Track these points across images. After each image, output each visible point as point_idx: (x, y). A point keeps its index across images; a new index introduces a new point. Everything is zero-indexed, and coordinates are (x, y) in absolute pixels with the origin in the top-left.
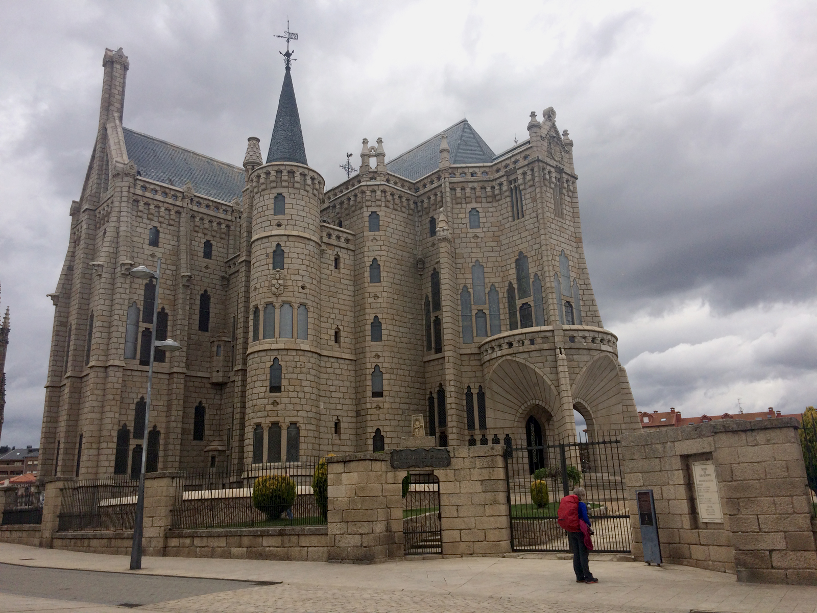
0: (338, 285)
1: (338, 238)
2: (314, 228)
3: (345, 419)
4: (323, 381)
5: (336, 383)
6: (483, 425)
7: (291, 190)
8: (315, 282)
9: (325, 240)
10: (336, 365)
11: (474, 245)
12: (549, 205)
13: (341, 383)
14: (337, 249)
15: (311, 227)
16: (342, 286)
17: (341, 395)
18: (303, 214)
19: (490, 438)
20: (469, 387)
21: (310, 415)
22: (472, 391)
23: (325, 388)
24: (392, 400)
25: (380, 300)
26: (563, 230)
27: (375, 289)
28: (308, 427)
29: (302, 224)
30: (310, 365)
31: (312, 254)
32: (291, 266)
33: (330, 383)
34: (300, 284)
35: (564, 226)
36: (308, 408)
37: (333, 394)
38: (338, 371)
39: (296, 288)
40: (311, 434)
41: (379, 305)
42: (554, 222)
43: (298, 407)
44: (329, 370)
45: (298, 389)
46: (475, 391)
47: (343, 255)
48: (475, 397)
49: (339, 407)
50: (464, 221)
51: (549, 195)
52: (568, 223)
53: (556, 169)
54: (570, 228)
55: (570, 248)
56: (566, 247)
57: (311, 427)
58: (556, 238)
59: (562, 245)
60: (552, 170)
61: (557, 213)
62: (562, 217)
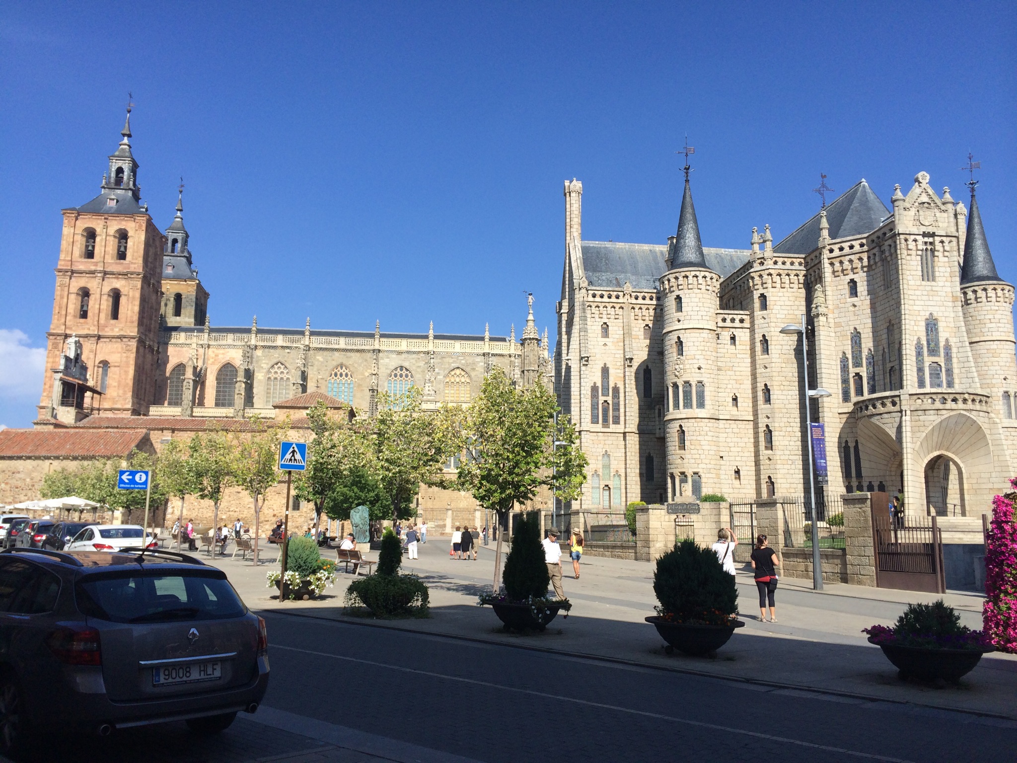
0: (734, 360)
1: (733, 320)
2: (708, 318)
3: (744, 468)
4: (721, 439)
5: (736, 440)
6: (859, 475)
7: (686, 291)
8: (710, 362)
9: (721, 324)
10: (735, 426)
11: (851, 314)
12: (914, 273)
13: (739, 440)
14: (733, 330)
15: (704, 318)
16: (738, 360)
17: (740, 449)
18: (698, 309)
19: (865, 484)
20: (847, 442)
21: (709, 466)
22: (849, 444)
23: (725, 444)
24: (781, 453)
25: (768, 370)
26: (932, 293)
27: (765, 361)
28: (708, 475)
29: (696, 317)
30: (707, 429)
31: (707, 340)
32: (688, 353)
33: (729, 440)
34: (697, 366)
35: (934, 289)
36: (707, 461)
37: (732, 449)
38: (735, 430)
39: (693, 370)
40: (711, 481)
41: (767, 375)
42: (920, 288)
43: (699, 461)
44: (727, 430)
45: (698, 447)
46: (852, 445)
47: (737, 333)
48: (852, 450)
49: (738, 459)
50: (843, 292)
51: (915, 263)
52: (941, 284)
53: (925, 235)
54: (945, 289)
55: (943, 309)
56: (937, 309)
57: (710, 475)
58: (922, 303)
59: (931, 309)
60: (918, 238)
61: (926, 278)
62: (934, 280)
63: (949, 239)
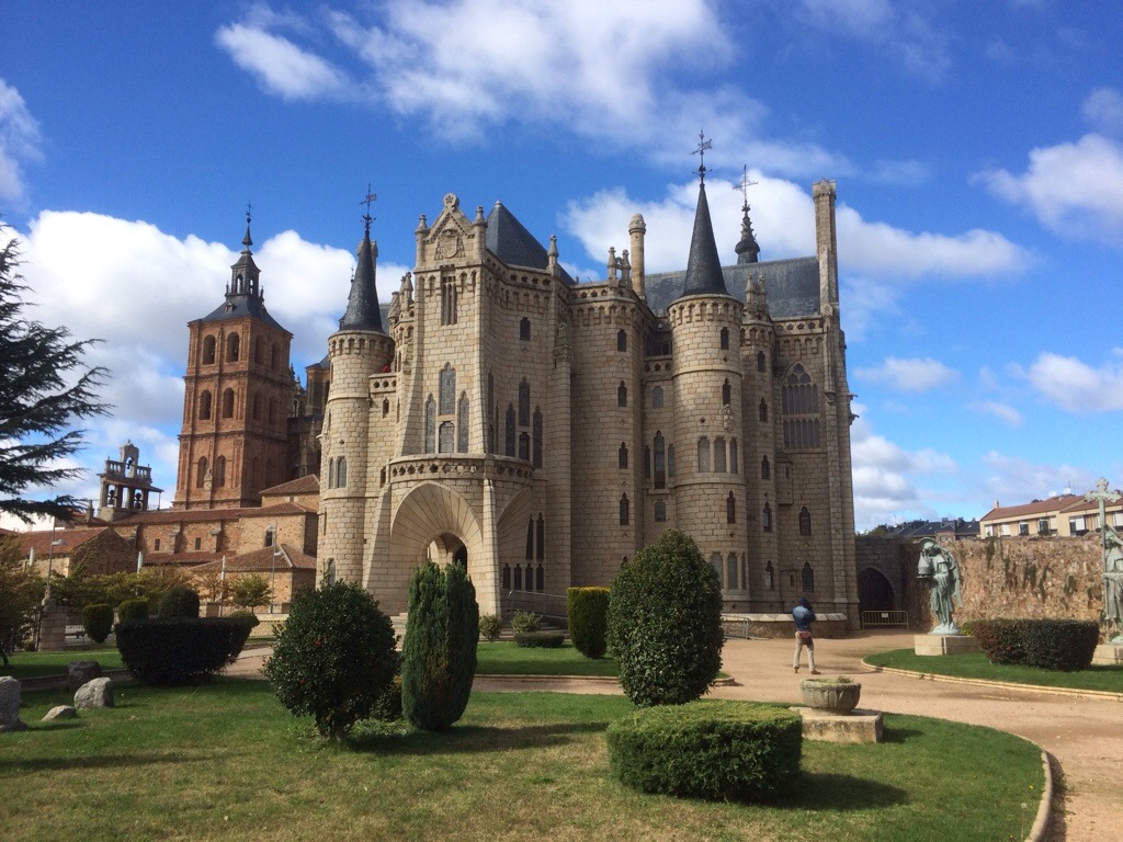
0: (385, 429)
1: (386, 384)
2: (356, 385)
7: (335, 358)
8: (356, 434)
9: (373, 390)
12: (432, 317)
14: (386, 395)
15: (351, 385)
21: (343, 551)
26: (451, 338)
28: (342, 562)
30: (345, 509)
31: (352, 410)
34: (339, 440)
35: (454, 332)
36: (342, 546)
39: (336, 445)
40: (346, 568)
42: (437, 334)
47: (390, 398)
51: (434, 305)
52: (463, 325)
53: (443, 269)
54: (466, 331)
55: (462, 355)
56: (455, 356)
57: (346, 562)
58: (438, 351)
59: (448, 357)
60: (435, 274)
61: (446, 322)
62: (455, 322)
63: (472, 270)
